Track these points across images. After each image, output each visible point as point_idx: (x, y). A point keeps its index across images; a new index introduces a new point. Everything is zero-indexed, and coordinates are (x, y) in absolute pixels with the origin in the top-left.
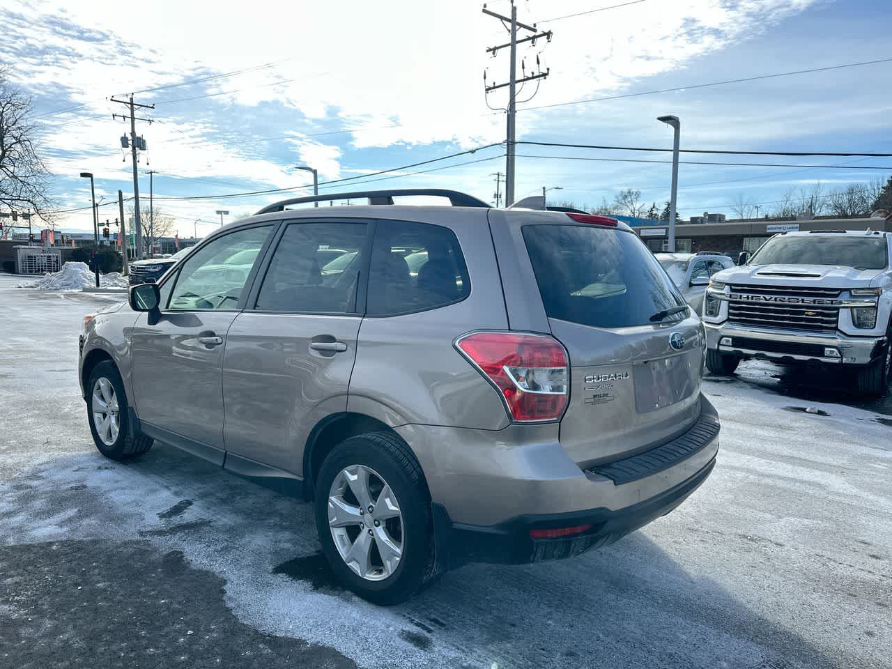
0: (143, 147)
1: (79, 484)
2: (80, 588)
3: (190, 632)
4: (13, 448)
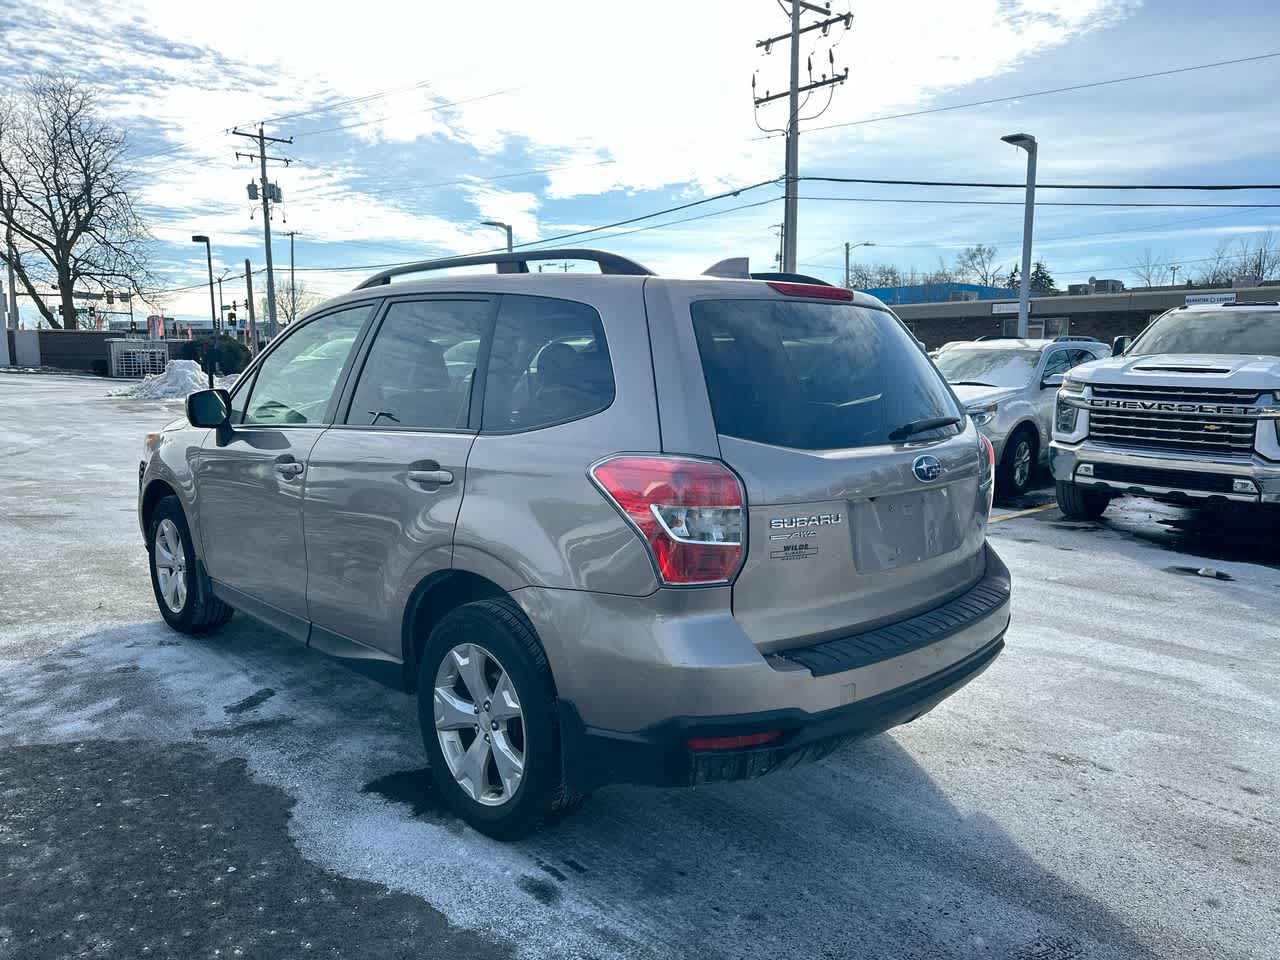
0: (277, 198)
1: (129, 665)
2: (99, 805)
3: (231, 869)
4: (54, 615)
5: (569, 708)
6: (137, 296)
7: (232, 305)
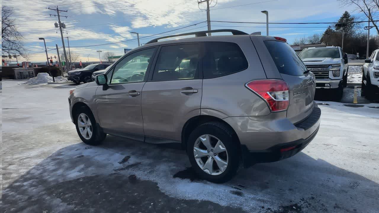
0: (64, 27)
1: (80, 155)
2: (99, 194)
3: (152, 204)
4: (45, 145)
5: (245, 146)
6: (21, 56)
7: (50, 57)
